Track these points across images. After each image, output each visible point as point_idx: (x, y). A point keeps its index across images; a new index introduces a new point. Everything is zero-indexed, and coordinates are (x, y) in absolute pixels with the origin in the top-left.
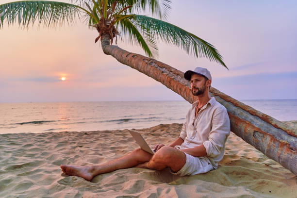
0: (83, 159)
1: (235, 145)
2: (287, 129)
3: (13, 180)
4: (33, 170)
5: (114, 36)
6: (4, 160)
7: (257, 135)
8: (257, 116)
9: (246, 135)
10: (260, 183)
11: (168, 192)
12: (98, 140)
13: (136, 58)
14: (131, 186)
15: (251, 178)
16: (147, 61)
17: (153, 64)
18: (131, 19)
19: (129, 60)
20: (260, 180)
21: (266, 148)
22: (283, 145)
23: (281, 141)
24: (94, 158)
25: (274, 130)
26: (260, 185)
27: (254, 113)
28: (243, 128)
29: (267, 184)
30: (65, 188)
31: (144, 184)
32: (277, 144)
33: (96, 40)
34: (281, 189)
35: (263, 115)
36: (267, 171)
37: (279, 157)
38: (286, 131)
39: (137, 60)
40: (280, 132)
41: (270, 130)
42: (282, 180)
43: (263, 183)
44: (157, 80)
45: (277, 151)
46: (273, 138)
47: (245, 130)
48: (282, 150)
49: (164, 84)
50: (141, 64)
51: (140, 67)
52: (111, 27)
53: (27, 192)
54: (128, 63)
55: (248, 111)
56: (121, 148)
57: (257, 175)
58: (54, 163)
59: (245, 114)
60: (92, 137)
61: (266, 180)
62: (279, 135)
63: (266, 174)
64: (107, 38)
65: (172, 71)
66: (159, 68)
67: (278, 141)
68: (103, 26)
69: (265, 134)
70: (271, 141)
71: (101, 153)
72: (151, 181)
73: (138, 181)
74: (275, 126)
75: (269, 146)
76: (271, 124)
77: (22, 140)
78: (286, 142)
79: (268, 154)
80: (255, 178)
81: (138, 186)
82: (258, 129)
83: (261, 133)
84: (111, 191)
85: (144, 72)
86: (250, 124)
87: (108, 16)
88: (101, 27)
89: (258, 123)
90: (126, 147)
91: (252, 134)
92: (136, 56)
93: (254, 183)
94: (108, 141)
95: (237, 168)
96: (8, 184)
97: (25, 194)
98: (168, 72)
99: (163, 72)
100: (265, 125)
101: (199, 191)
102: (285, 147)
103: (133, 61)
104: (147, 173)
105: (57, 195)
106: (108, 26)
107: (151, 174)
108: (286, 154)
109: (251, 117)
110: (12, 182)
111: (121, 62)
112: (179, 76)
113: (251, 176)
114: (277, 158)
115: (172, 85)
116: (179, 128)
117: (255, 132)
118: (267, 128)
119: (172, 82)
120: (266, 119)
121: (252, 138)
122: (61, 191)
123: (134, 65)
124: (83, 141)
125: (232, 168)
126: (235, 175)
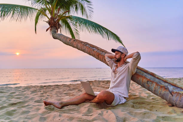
0: (51, 99)
1: (133, 91)
2: (163, 79)
3: (17, 110)
4: (25, 105)
5: (59, 28)
6: (3, 101)
7: (148, 83)
8: (148, 73)
9: (143, 83)
10: (151, 107)
11: (107, 112)
12: (54, 89)
13: (76, 42)
14: (86, 111)
15: (146, 105)
16: (83, 44)
17: (87, 45)
18: (67, 18)
19: (71, 43)
20: (151, 106)
21: (153, 89)
22: (162, 87)
23: (161, 85)
24: (58, 98)
25: (157, 80)
26: (151, 108)
27: (146, 72)
28: (141, 80)
29: (155, 107)
30: (51, 112)
31: (92, 110)
32: (159, 87)
33: (47, 30)
34: (161, 109)
35: (151, 73)
36: (153, 101)
37: (160, 93)
38: (163, 80)
39: (77, 43)
40: (160, 81)
41: (155, 80)
42: (161, 105)
43: (152, 107)
44: (90, 55)
45: (159, 90)
46: (157, 84)
47: (142, 81)
48: (161, 90)
49: (94, 57)
50: (79, 45)
51: (79, 47)
52: (57, 23)
53: (29, 115)
54: (70, 45)
55: (143, 71)
56: (70, 93)
57: (149, 103)
58: (35, 102)
59: (142, 72)
60: (50, 88)
61: (154, 105)
62: (160, 82)
63: (153, 102)
64: (55, 29)
65: (99, 50)
66: (91, 47)
67: (159, 85)
68: (53, 22)
69: (153, 82)
70: (156, 85)
71: (60, 96)
72: (95, 108)
73: (89, 108)
74: (158, 78)
75: (155, 88)
76: (155, 77)
77: (6, 90)
78: (163, 85)
79: (155, 92)
80: (148, 105)
81: (90, 111)
82: (149, 80)
83: (151, 82)
84: (76, 113)
85: (82, 50)
86: (145, 78)
87: (55, 16)
88: (51, 23)
89: (149, 77)
90: (73, 93)
91: (146, 82)
92: (76, 41)
93: (148, 107)
94: (61, 90)
95: (139, 100)
96: (15, 112)
97: (29, 116)
98: (97, 50)
99: (94, 50)
100: (153, 77)
101: (122, 111)
102: (163, 88)
103: (74, 43)
104: (92, 105)
105: (48, 116)
106: (55, 22)
107: (94, 105)
108: (163, 92)
109: (145, 74)
110: (17, 111)
111: (66, 44)
112: (104, 52)
113: (146, 104)
114: (159, 94)
115: (100, 57)
116: (99, 83)
117: (148, 81)
118: (154, 79)
119: (100, 56)
120: (153, 75)
121: (146, 85)
122: (50, 114)
123: (75, 45)
124: (46, 90)
125: (136, 100)
126: (138, 104)
